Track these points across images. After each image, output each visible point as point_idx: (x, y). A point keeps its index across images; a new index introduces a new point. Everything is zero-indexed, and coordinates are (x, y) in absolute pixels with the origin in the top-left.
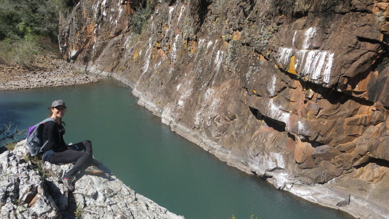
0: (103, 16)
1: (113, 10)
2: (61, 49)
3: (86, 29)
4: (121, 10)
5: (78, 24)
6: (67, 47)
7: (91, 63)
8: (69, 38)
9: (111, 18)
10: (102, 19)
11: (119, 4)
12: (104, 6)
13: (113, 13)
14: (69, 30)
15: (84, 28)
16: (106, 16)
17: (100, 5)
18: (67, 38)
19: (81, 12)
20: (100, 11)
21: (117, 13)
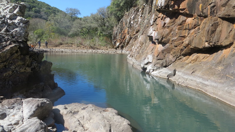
0: (131, 24)
1: (136, 20)
2: (113, 43)
3: (124, 31)
4: (140, 20)
5: (120, 29)
6: (116, 42)
7: (124, 48)
8: (117, 37)
9: (135, 24)
10: (131, 25)
11: (139, 17)
12: (132, 19)
13: (136, 21)
14: (117, 33)
15: (123, 31)
16: (133, 24)
17: (131, 18)
18: (116, 37)
19: (122, 23)
20: (130, 21)
21: (138, 21)
